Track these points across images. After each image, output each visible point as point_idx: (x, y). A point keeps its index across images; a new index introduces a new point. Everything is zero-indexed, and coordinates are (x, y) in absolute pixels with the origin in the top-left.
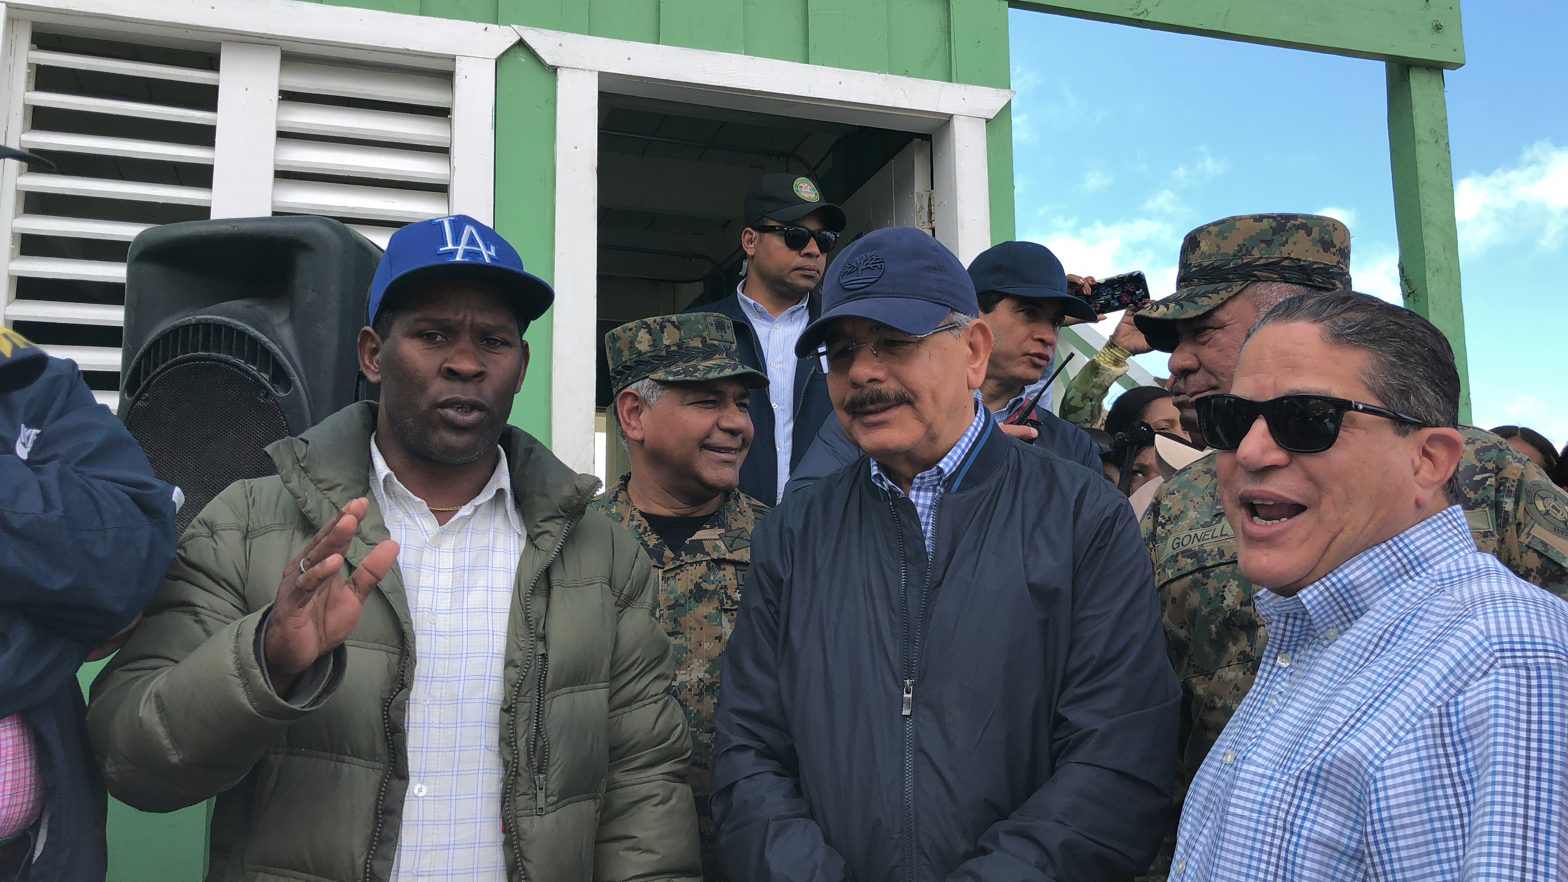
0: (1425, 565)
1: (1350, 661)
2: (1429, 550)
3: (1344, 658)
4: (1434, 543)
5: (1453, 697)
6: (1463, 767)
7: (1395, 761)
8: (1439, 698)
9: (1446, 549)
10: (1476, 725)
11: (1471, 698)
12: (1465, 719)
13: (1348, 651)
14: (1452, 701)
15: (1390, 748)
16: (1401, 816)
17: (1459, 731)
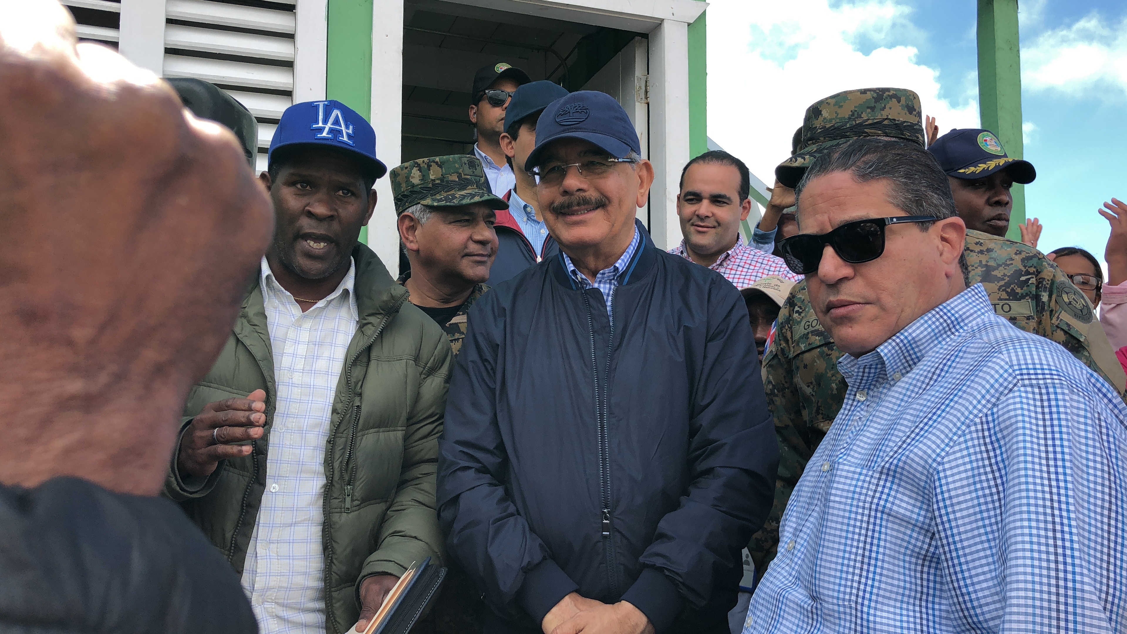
0: (962, 324)
1: (912, 391)
2: (964, 313)
3: (908, 389)
4: (968, 308)
5: (989, 409)
6: (999, 458)
7: (952, 457)
8: (980, 411)
9: (976, 312)
10: (1007, 428)
11: (1003, 408)
12: (999, 424)
13: (911, 384)
14: (989, 412)
15: (947, 449)
16: (958, 496)
17: (995, 433)
